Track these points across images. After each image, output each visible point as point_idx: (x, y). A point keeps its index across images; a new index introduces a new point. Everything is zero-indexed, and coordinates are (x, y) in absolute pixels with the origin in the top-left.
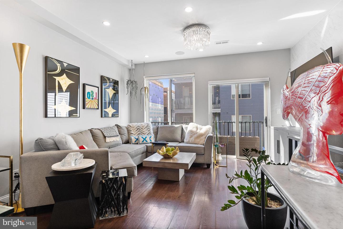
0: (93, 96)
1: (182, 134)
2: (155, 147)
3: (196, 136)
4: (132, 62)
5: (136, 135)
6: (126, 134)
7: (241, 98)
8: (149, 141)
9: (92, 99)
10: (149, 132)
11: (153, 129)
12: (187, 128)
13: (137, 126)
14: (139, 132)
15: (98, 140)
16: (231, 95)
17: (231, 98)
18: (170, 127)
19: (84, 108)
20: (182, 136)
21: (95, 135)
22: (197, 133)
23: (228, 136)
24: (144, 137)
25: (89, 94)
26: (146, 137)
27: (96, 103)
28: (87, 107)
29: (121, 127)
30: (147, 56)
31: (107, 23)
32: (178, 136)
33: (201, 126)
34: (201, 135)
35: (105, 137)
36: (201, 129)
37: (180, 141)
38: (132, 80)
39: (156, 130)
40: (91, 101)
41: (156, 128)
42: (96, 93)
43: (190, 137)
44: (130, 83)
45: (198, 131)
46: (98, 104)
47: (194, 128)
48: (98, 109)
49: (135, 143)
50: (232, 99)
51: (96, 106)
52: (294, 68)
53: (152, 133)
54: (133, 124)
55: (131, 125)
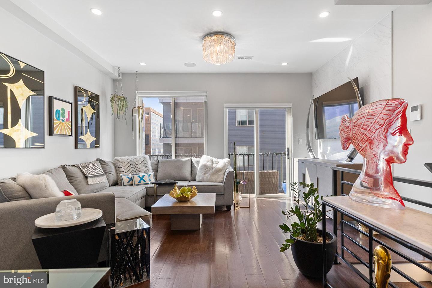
0: (64, 117)
1: (192, 170)
2: (158, 189)
3: (212, 171)
4: (119, 70)
5: (129, 173)
6: (114, 173)
7: (247, 125)
8: (148, 181)
9: (63, 120)
10: (147, 168)
11: (152, 163)
12: (198, 162)
13: (128, 161)
14: (132, 169)
15: (75, 182)
16: (236, 122)
17: (236, 125)
18: (175, 161)
19: (51, 133)
20: (191, 172)
21: (71, 175)
22: (213, 168)
23: (244, 171)
24: (141, 176)
25: (59, 114)
26: (143, 176)
27: (68, 126)
28: (55, 133)
29: (106, 163)
30: (143, 64)
32: (187, 173)
33: (217, 159)
34: (219, 170)
35: (86, 177)
36: (217, 163)
37: (190, 179)
38: (120, 95)
39: (156, 166)
40: (61, 124)
41: (155, 163)
42: (69, 112)
43: (205, 174)
44: (116, 99)
45: (214, 165)
46: (71, 128)
47: (208, 161)
48: (71, 135)
49: (128, 184)
50: (237, 127)
51: (68, 131)
52: (317, 95)
53: (151, 170)
54: (123, 157)
55: (120, 160)
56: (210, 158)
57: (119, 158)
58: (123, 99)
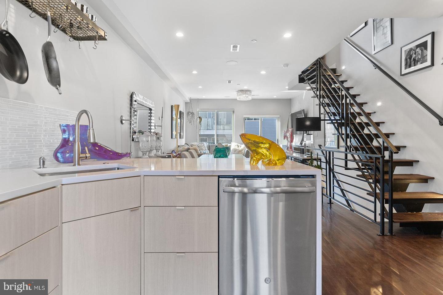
3: (238, 151)
10: (205, 149)
24: (204, 152)
31: (200, 87)
33: (240, 144)
34: (241, 151)
36: (241, 146)
38: (191, 111)
39: (209, 148)
41: (208, 146)
43: (235, 152)
44: (190, 114)
45: (239, 147)
47: (236, 146)
52: (293, 112)
53: (207, 150)
54: (194, 143)
55: (194, 144)
56: (237, 144)
57: (193, 143)
58: (193, 114)
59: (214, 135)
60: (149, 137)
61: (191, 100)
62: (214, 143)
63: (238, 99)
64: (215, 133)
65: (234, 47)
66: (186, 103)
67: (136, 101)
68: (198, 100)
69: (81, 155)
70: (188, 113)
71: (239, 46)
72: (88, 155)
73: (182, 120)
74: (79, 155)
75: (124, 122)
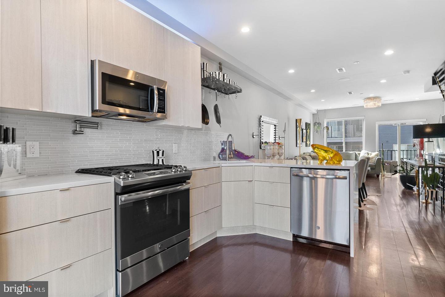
1: (356, 158)
12: (359, 154)
18: (346, 153)
19: (303, 142)
22: (368, 157)
23: (391, 161)
31: (323, 100)
34: (372, 158)
36: (371, 154)
38: (318, 122)
47: (365, 153)
58: (320, 124)
59: (343, 142)
60: (272, 146)
61: (318, 111)
62: (343, 151)
63: (365, 107)
64: (343, 140)
65: (339, 70)
66: (313, 114)
67: (263, 122)
68: (325, 111)
69: (229, 156)
70: (315, 124)
71: (343, 69)
72: (232, 156)
73: (308, 131)
74: (228, 156)
75: (254, 136)
